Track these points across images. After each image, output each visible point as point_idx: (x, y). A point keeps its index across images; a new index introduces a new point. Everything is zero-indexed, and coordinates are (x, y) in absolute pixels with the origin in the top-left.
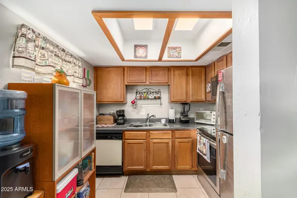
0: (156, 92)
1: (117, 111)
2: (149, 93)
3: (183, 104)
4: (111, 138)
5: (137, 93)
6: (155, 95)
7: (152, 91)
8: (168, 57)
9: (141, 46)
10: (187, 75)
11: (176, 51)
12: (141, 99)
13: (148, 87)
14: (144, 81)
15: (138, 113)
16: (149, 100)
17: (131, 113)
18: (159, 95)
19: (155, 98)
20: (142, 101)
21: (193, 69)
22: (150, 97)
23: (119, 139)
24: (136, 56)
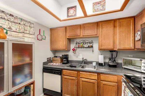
0: (89, 43)
1: (62, 55)
2: (85, 43)
3: (111, 51)
4: (54, 73)
5: (76, 43)
6: (88, 45)
7: (87, 42)
8: (93, 12)
9: (72, 8)
10: (114, 27)
11: (101, 5)
12: (79, 47)
13: (84, 39)
14: (79, 35)
15: (77, 57)
16: (85, 48)
17: (72, 57)
18: (91, 45)
19: (89, 47)
20: (80, 49)
21: (121, 21)
22: (85, 46)
23: (59, 74)
24: (68, 16)
